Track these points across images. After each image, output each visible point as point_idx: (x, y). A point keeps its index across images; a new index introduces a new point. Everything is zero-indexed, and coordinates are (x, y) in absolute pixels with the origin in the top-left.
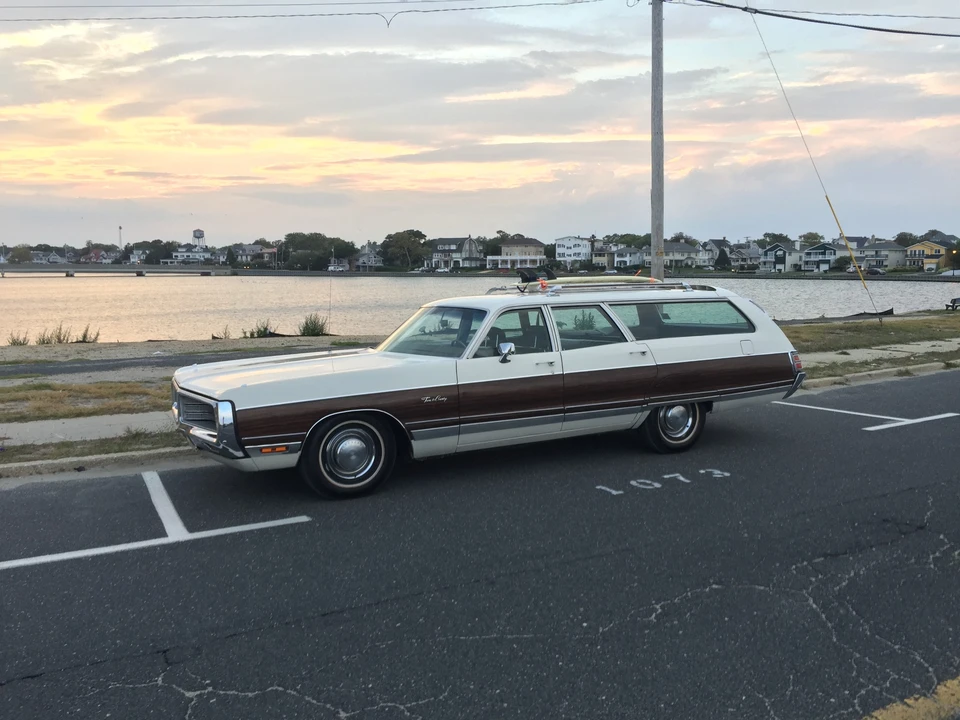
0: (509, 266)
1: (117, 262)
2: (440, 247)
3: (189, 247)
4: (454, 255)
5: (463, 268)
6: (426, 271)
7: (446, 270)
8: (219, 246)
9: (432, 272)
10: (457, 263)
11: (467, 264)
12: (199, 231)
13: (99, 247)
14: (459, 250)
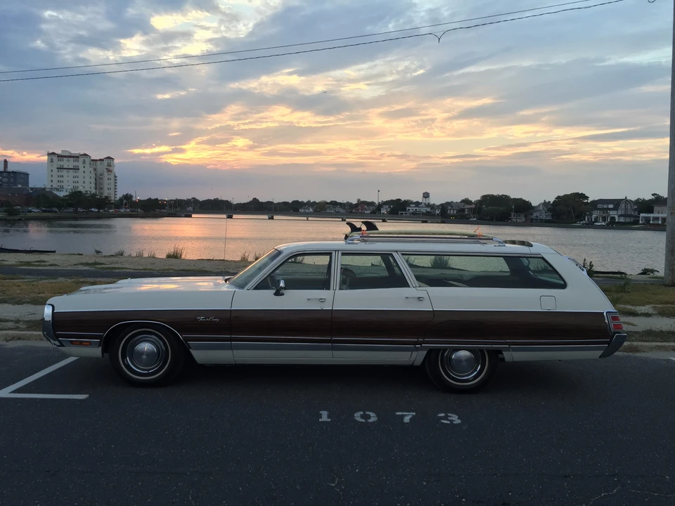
0: (660, 222)
1: (373, 213)
2: (599, 206)
3: (417, 204)
4: (611, 213)
5: (618, 223)
6: (586, 224)
7: (603, 224)
8: (438, 203)
9: (591, 225)
10: (613, 218)
11: (622, 220)
12: (426, 193)
13: (365, 203)
14: (616, 208)
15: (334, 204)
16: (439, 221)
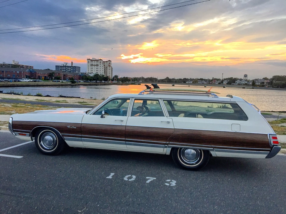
1: (219, 84)
3: (241, 80)
12: (246, 75)
13: (215, 79)
15: (202, 79)
16: (251, 87)
